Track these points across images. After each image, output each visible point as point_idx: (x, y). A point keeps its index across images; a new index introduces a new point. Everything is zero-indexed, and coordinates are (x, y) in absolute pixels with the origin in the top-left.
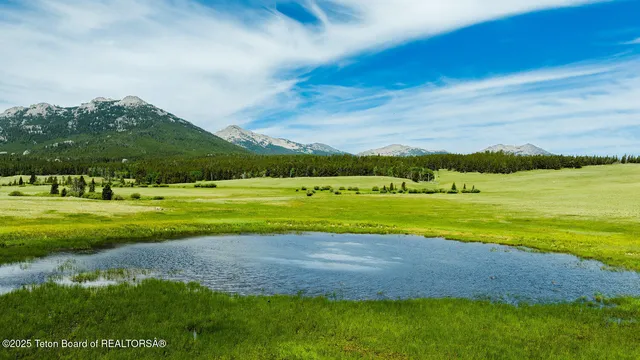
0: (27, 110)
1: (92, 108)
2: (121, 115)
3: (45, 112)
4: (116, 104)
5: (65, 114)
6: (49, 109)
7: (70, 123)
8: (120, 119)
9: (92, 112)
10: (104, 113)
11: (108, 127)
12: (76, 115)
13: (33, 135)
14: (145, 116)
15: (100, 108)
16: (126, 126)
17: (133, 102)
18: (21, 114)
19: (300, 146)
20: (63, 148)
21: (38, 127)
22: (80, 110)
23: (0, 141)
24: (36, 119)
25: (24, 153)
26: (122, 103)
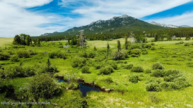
0: (96, 22)
1: (113, 20)
2: (123, 20)
3: (101, 22)
4: (120, 18)
5: (106, 22)
6: (101, 21)
7: (109, 24)
8: (123, 22)
9: (113, 21)
10: (117, 21)
11: (120, 24)
12: (109, 22)
13: (100, 29)
14: (130, 20)
15: (115, 19)
16: (125, 24)
17: (125, 16)
18: (94, 24)
19: (177, 26)
20: (111, 31)
21: (100, 26)
22: (110, 20)
23: (92, 31)
24: (99, 24)
25: (101, 33)
26: (122, 17)
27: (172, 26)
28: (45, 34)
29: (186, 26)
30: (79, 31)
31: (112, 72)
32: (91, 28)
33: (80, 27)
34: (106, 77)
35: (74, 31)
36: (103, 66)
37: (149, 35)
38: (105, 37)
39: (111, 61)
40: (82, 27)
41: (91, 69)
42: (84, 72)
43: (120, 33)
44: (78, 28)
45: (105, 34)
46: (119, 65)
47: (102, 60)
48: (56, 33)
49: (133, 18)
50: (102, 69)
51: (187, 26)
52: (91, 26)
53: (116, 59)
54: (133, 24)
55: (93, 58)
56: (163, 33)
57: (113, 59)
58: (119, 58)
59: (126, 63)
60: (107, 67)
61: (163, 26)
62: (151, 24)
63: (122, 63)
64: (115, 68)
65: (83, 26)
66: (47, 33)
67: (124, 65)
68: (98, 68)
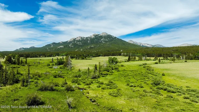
0: (76, 38)
1: (93, 37)
2: (102, 38)
4: (99, 35)
5: (86, 39)
6: (81, 38)
7: (89, 41)
8: (102, 39)
9: (93, 38)
10: (97, 38)
11: (99, 42)
12: (89, 39)
13: (80, 45)
14: (109, 38)
15: (95, 37)
16: (105, 41)
17: (105, 34)
18: (74, 40)
19: (152, 45)
20: (91, 48)
21: (80, 43)
22: (90, 38)
23: (72, 47)
24: (79, 41)
25: (81, 50)
26: (101, 35)
27: (148, 44)
28: (20, 49)
29: (159, 45)
30: (59, 47)
31: (90, 84)
32: (71, 44)
33: (59, 43)
34: (88, 86)
35: (52, 46)
36: (86, 82)
37: (126, 54)
38: (85, 55)
39: (90, 79)
40: (61, 43)
41: (81, 83)
42: (79, 84)
43: (100, 51)
44: (57, 44)
45: (85, 52)
46: (94, 82)
47: (85, 79)
48: (33, 48)
49: (112, 36)
50: (86, 83)
51: (161, 45)
52: (70, 42)
53: (93, 78)
54: (112, 42)
55: (80, 77)
56: (137, 53)
57: (92, 78)
58: (94, 78)
59: (97, 80)
60: (88, 82)
61: (139, 44)
62: (129, 42)
63: (96, 80)
64: (92, 83)
65: (63, 42)
66: (23, 48)
67: (97, 81)
68: (84, 83)
